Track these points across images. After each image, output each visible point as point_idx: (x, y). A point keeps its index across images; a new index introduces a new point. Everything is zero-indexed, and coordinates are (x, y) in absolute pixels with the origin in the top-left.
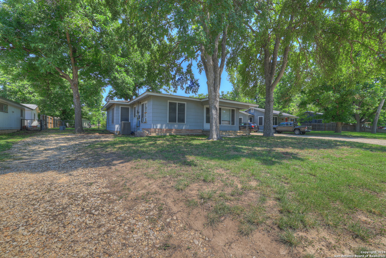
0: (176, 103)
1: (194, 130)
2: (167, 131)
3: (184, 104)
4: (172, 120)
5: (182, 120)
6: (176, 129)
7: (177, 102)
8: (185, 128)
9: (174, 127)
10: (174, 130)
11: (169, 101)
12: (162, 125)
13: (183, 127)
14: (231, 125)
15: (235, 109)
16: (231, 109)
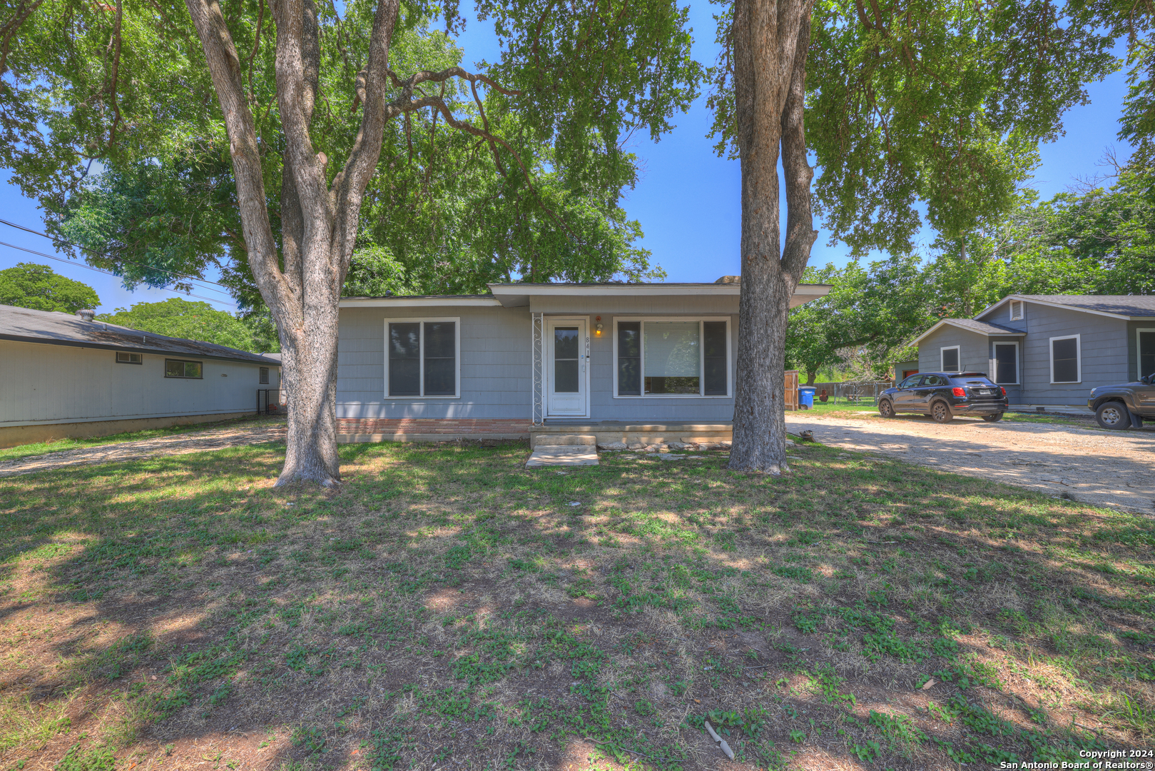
0: (418, 324)
1: (495, 421)
2: (379, 425)
3: (452, 325)
4: (402, 385)
5: (441, 383)
6: (414, 421)
7: (422, 321)
8: (456, 412)
9: (411, 411)
10: (405, 423)
11: (387, 321)
12: (363, 405)
13: (445, 411)
14: (702, 395)
15: (728, 319)
16: (702, 319)
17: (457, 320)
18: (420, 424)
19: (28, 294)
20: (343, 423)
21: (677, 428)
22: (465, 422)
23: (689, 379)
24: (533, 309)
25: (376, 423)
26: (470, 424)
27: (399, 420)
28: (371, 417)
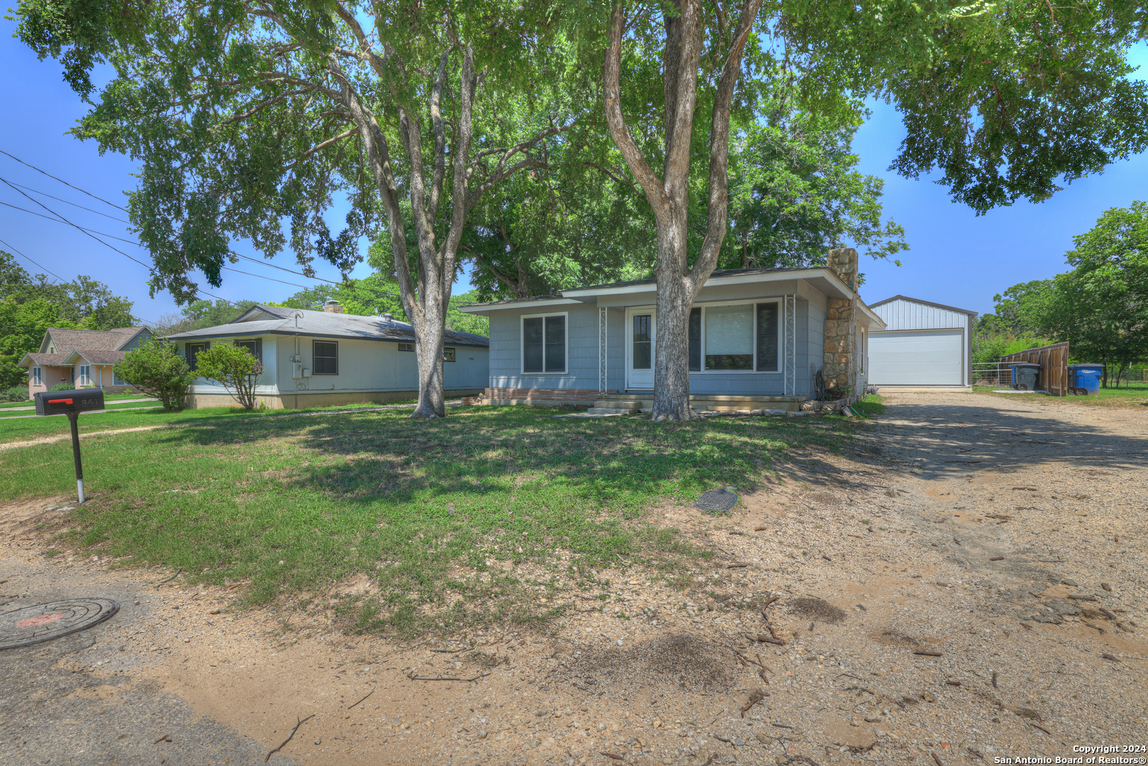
0: (542, 319)
1: (590, 392)
2: (516, 393)
3: (563, 318)
4: (532, 364)
5: (556, 364)
6: (537, 390)
7: (544, 316)
8: (564, 384)
9: (536, 382)
10: (532, 392)
11: (523, 317)
12: (508, 378)
13: (558, 383)
14: (754, 371)
15: (779, 300)
16: (755, 302)
17: (566, 314)
18: (542, 393)
19: (377, 297)
20: (496, 391)
21: (703, 398)
22: (570, 392)
23: (741, 357)
24: (599, 305)
25: (514, 392)
26: (573, 394)
27: (528, 390)
28: (512, 388)
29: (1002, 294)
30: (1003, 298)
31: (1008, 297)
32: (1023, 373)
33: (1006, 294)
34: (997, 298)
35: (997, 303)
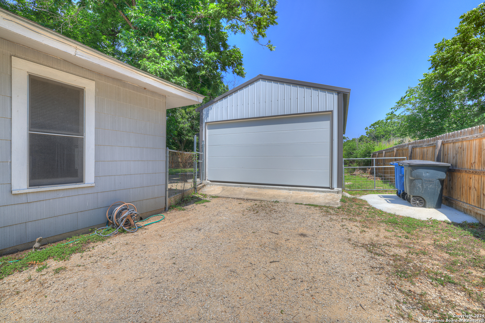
29: (368, 127)
30: (369, 129)
31: (371, 128)
32: (419, 178)
33: (370, 127)
34: (366, 129)
35: (366, 131)
